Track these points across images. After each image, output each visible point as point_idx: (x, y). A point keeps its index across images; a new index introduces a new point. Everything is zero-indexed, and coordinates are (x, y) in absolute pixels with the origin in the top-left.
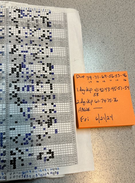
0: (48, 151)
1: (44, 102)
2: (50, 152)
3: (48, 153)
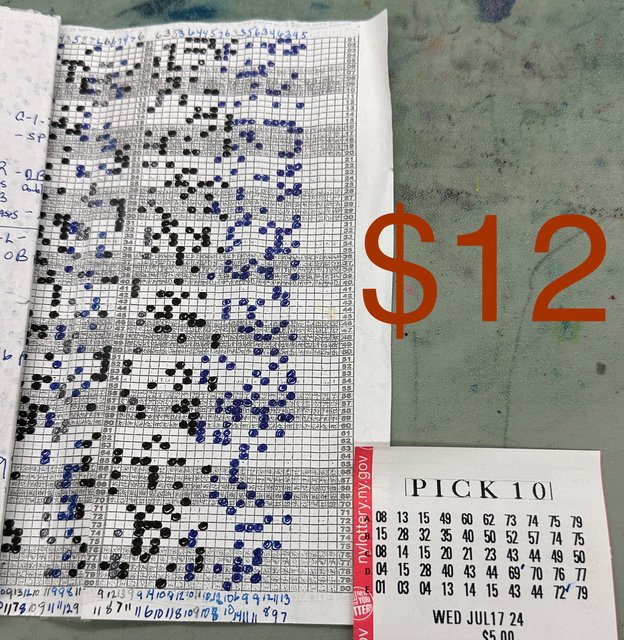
2: (8, 529)
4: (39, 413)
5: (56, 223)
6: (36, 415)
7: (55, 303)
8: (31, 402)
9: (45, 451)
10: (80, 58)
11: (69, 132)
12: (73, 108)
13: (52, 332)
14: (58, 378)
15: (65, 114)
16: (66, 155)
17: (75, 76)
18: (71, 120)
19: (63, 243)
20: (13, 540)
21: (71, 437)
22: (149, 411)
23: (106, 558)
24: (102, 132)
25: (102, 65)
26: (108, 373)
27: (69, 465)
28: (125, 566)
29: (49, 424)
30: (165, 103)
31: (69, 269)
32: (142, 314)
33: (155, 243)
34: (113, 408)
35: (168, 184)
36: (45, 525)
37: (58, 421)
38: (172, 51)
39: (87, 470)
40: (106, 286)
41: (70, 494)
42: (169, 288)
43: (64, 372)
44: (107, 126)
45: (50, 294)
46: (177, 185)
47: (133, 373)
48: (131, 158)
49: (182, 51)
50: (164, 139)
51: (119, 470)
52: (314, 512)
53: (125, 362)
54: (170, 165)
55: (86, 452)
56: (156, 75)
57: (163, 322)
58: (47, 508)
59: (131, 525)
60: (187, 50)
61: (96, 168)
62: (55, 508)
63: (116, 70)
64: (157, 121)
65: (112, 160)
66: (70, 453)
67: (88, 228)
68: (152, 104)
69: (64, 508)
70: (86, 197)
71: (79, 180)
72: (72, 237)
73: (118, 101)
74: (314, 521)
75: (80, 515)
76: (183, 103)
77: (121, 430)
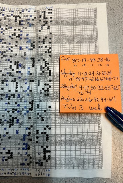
0: (7, 151)
1: (7, 101)
2: (9, 152)
3: (6, 153)
4: (15, 120)
5: (15, 64)
6: (14, 120)
7: (17, 88)
8: (12, 116)
9: (17, 130)
10: (18, 15)
11: (17, 37)
12: (17, 30)
13: (16, 96)
14: (19, 109)
15: (15, 32)
16: (16, 44)
17: (17, 20)
18: (17, 33)
19: (17, 70)
20: (11, 155)
21: (24, 127)
22: (45, 119)
23: (37, 161)
24: (26, 37)
25: (24, 16)
26: (33, 108)
27: (25, 135)
28: (42, 163)
29: (17, 122)
30: (44, 29)
31: (20, 78)
32: (41, 91)
33: (43, 70)
34: (35, 118)
35: (46, 52)
36: (19, 151)
37: (20, 122)
38: (45, 13)
39: (30, 136)
40: (31, 83)
41: (25, 143)
42: (48, 83)
43: (21, 107)
44: (27, 35)
45: (15, 85)
46: (48, 52)
47: (40, 108)
48: (35, 45)
49: (47, 13)
50: (44, 39)
51: (38, 136)
52: (92, 147)
53: (37, 105)
54: (46, 47)
55: (29, 131)
56: (40, 21)
57: (47, 93)
58: (19, 146)
59: (42, 151)
60: (49, 13)
61: (25, 48)
62: (21, 146)
63: (29, 18)
64: (42, 34)
65: (30, 46)
66: (25, 131)
67: (24, 66)
68: (40, 29)
69: (24, 146)
70: (23, 56)
71: (20, 51)
72: (20, 68)
73: (30, 28)
74: (92, 150)
75: (29, 148)
76: (48, 28)
77: (38, 124)
